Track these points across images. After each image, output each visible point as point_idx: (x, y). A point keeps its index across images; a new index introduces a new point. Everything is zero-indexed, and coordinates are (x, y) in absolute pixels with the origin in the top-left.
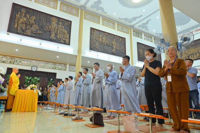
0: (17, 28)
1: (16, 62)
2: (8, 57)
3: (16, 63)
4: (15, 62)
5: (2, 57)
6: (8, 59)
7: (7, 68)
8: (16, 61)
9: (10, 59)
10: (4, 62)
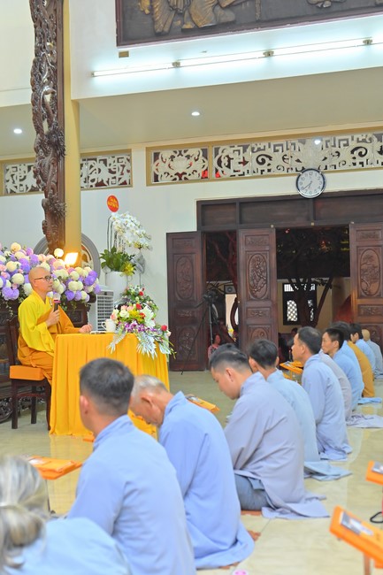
0: (151, 8)
1: (229, 166)
2: (191, 152)
3: (229, 172)
4: (224, 168)
5: (172, 157)
6: (192, 159)
7: (198, 202)
8: (225, 161)
9: (201, 158)
10: (181, 177)
